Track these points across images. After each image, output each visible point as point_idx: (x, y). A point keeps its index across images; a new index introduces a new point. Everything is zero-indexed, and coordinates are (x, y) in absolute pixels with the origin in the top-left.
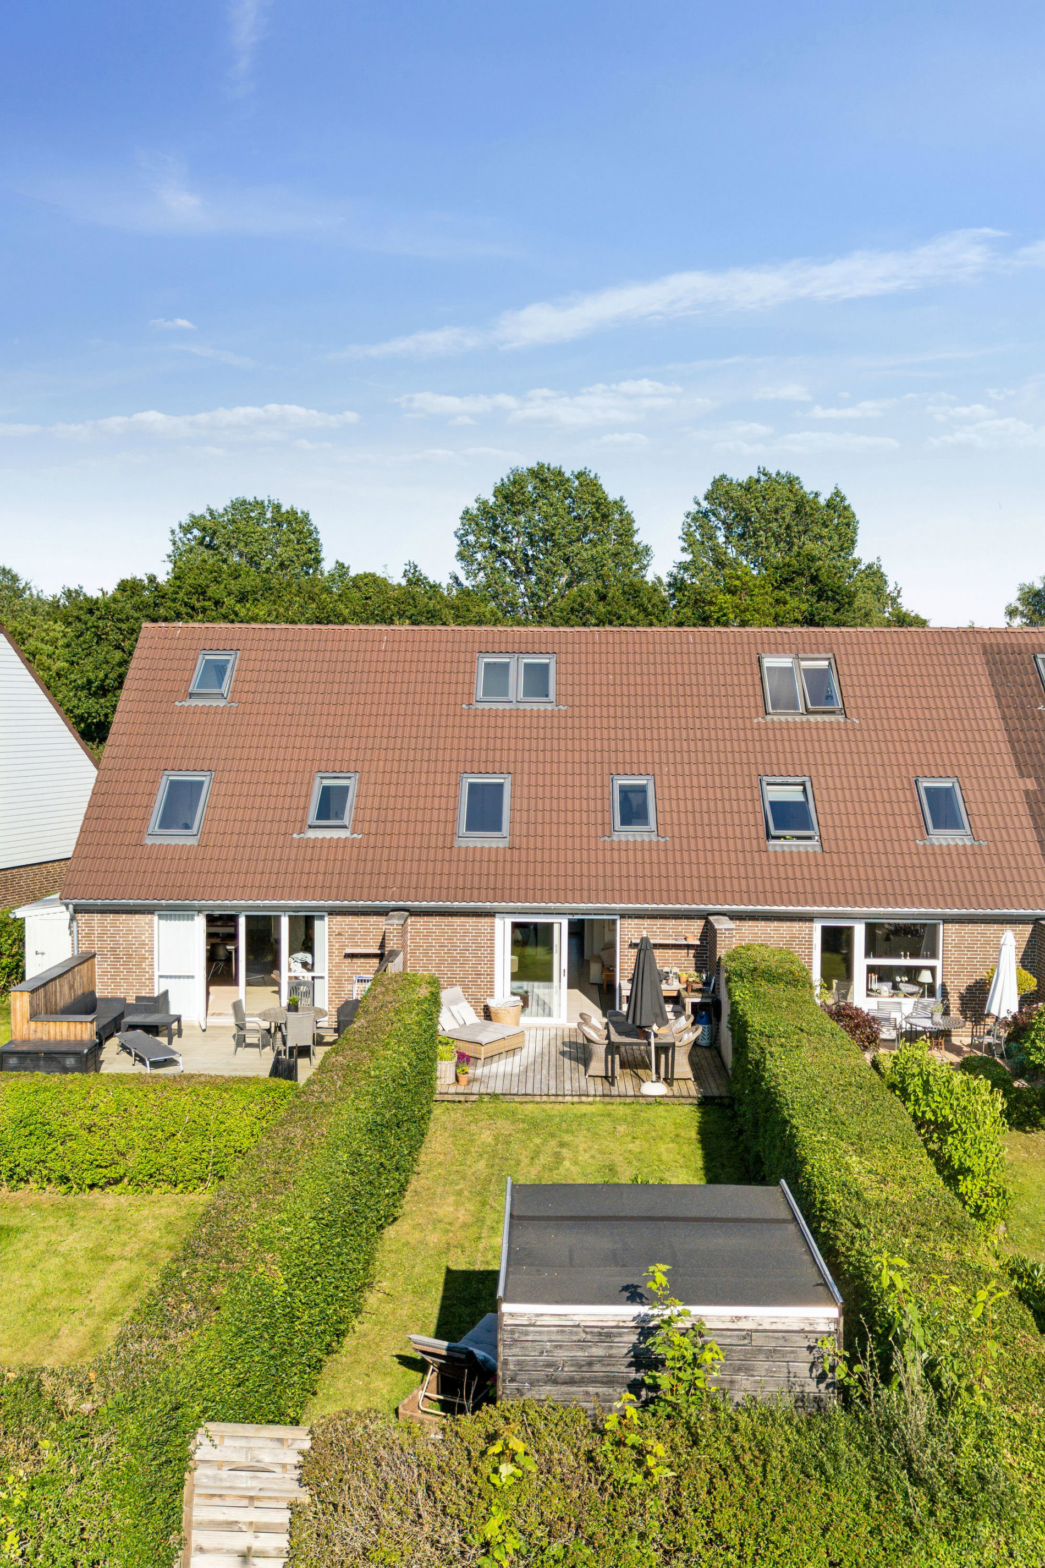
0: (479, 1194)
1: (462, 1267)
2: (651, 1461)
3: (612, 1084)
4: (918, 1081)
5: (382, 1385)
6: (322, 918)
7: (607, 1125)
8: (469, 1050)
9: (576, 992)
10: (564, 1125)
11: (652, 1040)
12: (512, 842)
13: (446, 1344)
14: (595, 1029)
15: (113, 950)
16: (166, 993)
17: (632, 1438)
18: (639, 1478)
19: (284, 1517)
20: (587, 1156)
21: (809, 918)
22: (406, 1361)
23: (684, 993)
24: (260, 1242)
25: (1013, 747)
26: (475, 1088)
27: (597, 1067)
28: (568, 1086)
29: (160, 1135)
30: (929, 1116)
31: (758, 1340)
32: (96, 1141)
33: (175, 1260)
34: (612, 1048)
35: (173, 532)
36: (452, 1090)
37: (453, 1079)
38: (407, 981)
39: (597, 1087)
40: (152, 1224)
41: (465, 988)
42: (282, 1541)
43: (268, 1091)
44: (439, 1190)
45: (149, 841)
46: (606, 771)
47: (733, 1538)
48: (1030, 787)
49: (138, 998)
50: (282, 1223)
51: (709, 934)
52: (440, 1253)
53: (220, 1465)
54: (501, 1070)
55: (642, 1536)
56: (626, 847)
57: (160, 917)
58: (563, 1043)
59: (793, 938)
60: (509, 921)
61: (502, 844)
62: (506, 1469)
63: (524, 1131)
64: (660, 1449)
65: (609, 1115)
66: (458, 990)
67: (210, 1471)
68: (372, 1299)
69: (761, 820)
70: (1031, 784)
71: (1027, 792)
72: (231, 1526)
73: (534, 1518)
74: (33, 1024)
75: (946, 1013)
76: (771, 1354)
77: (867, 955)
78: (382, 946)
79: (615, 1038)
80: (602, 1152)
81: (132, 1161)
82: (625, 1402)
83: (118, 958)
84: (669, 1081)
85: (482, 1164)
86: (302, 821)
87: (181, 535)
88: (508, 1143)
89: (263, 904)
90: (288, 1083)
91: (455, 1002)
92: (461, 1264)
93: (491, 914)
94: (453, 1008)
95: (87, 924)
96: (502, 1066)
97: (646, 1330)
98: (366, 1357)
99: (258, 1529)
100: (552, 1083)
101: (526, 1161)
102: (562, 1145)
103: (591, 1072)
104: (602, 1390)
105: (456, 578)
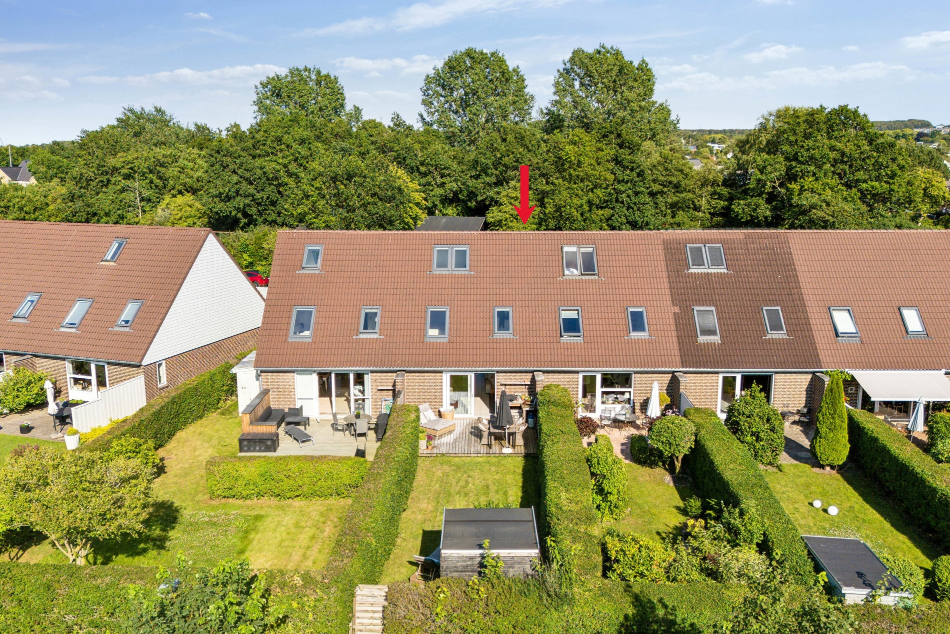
0: (436, 498)
1: (430, 529)
2: (480, 593)
3: (490, 448)
4: (596, 460)
5: (403, 570)
6: (368, 374)
7: (487, 467)
8: (432, 433)
9: (479, 399)
10: (470, 468)
11: (507, 431)
12: (450, 339)
13: (424, 558)
14: (484, 425)
15: (278, 388)
16: (302, 407)
17: (476, 587)
18: (477, 597)
19: (381, 609)
20: (478, 481)
21: (578, 372)
22: (411, 563)
23: (523, 406)
24: (366, 529)
25: (671, 292)
26: (435, 451)
27: (485, 440)
28: (472, 450)
29: (315, 479)
30: (599, 472)
31: (515, 559)
32: (291, 482)
33: (340, 535)
34: (490, 434)
35: (256, 87)
36: (425, 452)
37: (425, 447)
38: (406, 409)
39: (484, 450)
40: (314, 513)
41: (430, 403)
42: (380, 615)
43: (356, 462)
44: (421, 497)
45: (290, 340)
46: (491, 304)
47: (501, 611)
48: (676, 311)
49: (290, 409)
50: (372, 522)
51: (533, 380)
52: (422, 523)
53: (363, 596)
54: (445, 441)
55: (478, 611)
56: (499, 341)
57: (297, 374)
58: (472, 427)
59: (570, 381)
60: (449, 375)
61: (446, 340)
62: (442, 595)
63: (454, 470)
64: (482, 589)
65: (489, 462)
66: (427, 405)
67: (360, 597)
68: (399, 541)
69: (558, 326)
70: (677, 309)
71: (675, 313)
72: (367, 611)
73: (449, 608)
74: (251, 427)
75: (634, 412)
76: (519, 563)
77: (602, 387)
78: (394, 385)
79: (492, 430)
80: (484, 480)
81: (305, 488)
82: (475, 578)
83: (279, 392)
84: (514, 446)
85: (437, 486)
86: (357, 330)
87: (261, 89)
88: (448, 476)
89: (343, 369)
90: (362, 459)
91: (426, 410)
92: (429, 528)
93: (441, 372)
94: (425, 413)
95: (266, 377)
96: (446, 439)
97: (483, 557)
98: (398, 561)
99: (374, 612)
100: (466, 448)
101: (454, 484)
102: (469, 476)
103: (482, 443)
104: (471, 573)
105: (422, 116)
